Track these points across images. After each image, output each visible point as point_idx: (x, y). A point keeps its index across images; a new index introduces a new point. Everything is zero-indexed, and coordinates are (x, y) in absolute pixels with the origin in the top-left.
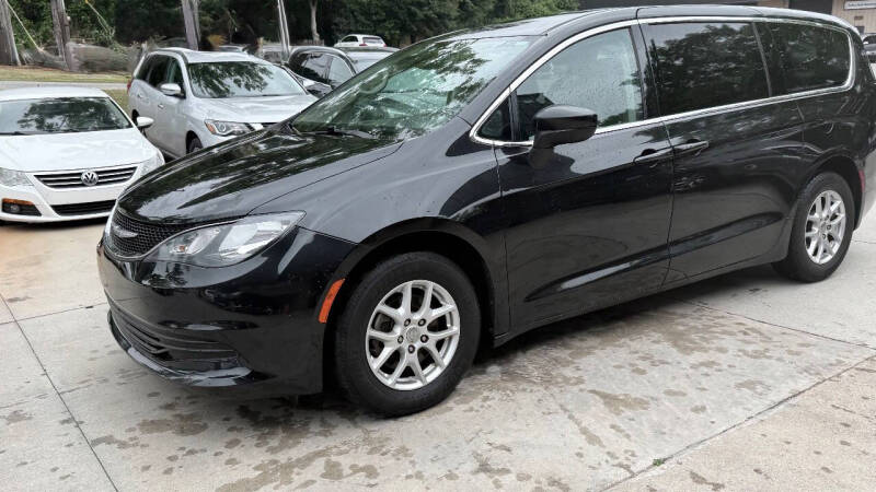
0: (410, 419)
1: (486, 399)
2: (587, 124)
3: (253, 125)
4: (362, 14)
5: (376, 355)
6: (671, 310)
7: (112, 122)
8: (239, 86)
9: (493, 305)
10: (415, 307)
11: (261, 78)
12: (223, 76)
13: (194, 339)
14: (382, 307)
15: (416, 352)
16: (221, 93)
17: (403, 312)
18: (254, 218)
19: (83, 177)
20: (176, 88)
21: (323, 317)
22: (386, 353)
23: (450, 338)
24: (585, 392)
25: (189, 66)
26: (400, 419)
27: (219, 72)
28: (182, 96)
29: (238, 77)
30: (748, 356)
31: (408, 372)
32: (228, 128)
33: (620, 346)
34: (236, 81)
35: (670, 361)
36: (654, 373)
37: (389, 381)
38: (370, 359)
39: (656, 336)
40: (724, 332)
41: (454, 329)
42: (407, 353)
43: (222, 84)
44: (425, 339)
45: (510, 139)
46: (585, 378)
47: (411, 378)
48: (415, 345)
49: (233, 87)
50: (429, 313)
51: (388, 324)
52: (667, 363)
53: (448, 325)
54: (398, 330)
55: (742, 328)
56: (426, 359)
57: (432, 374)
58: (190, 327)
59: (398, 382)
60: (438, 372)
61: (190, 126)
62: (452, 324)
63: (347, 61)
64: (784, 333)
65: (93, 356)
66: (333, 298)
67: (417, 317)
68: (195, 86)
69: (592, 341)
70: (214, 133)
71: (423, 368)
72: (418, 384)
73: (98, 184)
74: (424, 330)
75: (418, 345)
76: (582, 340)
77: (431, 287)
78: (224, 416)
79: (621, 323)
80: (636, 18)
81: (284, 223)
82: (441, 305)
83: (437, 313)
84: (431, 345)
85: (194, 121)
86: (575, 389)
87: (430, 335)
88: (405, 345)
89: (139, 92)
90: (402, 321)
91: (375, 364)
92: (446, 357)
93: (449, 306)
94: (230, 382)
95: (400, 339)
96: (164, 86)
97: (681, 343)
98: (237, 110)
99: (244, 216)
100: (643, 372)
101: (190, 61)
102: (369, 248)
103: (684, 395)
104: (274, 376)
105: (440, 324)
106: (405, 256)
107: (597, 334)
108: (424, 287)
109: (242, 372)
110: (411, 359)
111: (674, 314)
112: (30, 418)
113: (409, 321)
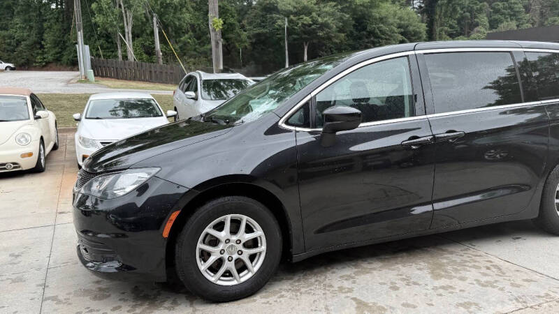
2: (353, 119)
5: (205, 261)
10: (234, 231)
15: (233, 261)
17: (223, 235)
20: (193, 94)
21: (166, 233)
22: (212, 260)
23: (260, 253)
24: (349, 298)
25: (203, 81)
28: (196, 99)
30: (479, 284)
33: (393, 270)
35: (421, 283)
36: (404, 291)
37: (212, 278)
38: (200, 263)
39: (423, 265)
40: (474, 267)
41: (263, 248)
42: (227, 261)
43: (225, 93)
44: (240, 253)
45: (309, 127)
46: (355, 289)
47: (231, 278)
48: (233, 256)
50: (244, 236)
52: (417, 284)
53: (259, 245)
54: (221, 246)
55: (489, 264)
56: (241, 267)
57: (246, 276)
59: (219, 279)
60: (250, 275)
62: (261, 245)
64: (518, 271)
66: (173, 222)
67: (235, 238)
71: (239, 271)
72: (235, 283)
74: (240, 247)
75: (235, 256)
77: (245, 219)
78: (122, 292)
80: (414, 50)
81: (148, 174)
82: (253, 232)
83: (250, 236)
84: (245, 258)
86: (344, 296)
87: (244, 250)
88: (225, 255)
90: (223, 240)
91: (203, 267)
92: (256, 267)
93: (259, 232)
94: (113, 270)
95: (222, 252)
96: (188, 93)
97: (437, 271)
99: (125, 169)
100: (397, 289)
101: (205, 79)
103: (414, 307)
104: (135, 269)
105: (254, 243)
106: (226, 198)
107: (382, 260)
108: (240, 219)
110: (229, 265)
111: (446, 251)
112: (25, 281)
113: (229, 240)
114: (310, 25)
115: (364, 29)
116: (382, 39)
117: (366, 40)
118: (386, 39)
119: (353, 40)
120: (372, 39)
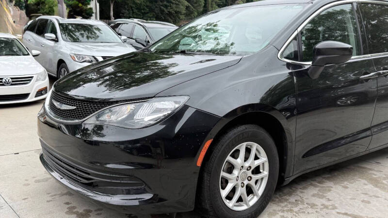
1: (282, 217)
2: (347, 53)
3: (97, 57)
4: (136, 9)
5: (223, 188)
7: (14, 52)
8: (83, 37)
9: (286, 159)
10: (246, 159)
11: (95, 33)
12: (75, 31)
13: (116, 174)
14: (229, 158)
15: (245, 187)
16: (75, 40)
17: (239, 161)
18: (159, 99)
19: (4, 80)
20: (53, 36)
21: (199, 163)
22: (230, 187)
23: (262, 179)
25: (60, 25)
27: (73, 29)
28: (56, 40)
29: (83, 32)
31: (240, 200)
32: (83, 58)
34: (82, 34)
35: (380, 196)
37: (230, 204)
38: (222, 191)
39: (364, 181)
41: (265, 173)
42: (240, 188)
43: (75, 35)
44: (250, 179)
45: (297, 60)
46: (336, 205)
47: (242, 203)
48: (244, 182)
49: (80, 38)
50: (252, 163)
51: (230, 169)
52: (378, 197)
53: (261, 171)
54: (236, 172)
56: (250, 190)
57: (253, 201)
58: (108, 166)
59: (235, 206)
60: (256, 199)
61: (60, 57)
62: (264, 170)
63: (143, 27)
66: (206, 151)
67: (247, 164)
68: (64, 35)
70: (75, 61)
71: (248, 195)
72: (245, 207)
73: (12, 85)
74: (249, 173)
75: (246, 182)
76: (321, 182)
77: (255, 147)
81: (176, 102)
82: (259, 159)
83: (257, 163)
84: (252, 183)
85: (62, 53)
86: (334, 212)
87: (253, 176)
88: (240, 182)
89: (29, 38)
90: (240, 167)
91: (224, 194)
92: (260, 190)
93: (264, 159)
94: (136, 203)
95: (237, 178)
96: (46, 35)
97: (379, 185)
98: (87, 48)
100: (369, 202)
101: (61, 22)
102: (227, 121)
104: (166, 200)
105: (257, 171)
107: (328, 179)
108: (251, 146)
109: (148, 196)
110: (241, 191)
113: (242, 167)
116: (173, 4)
117: (161, 4)
118: (176, 4)
120: (165, 3)
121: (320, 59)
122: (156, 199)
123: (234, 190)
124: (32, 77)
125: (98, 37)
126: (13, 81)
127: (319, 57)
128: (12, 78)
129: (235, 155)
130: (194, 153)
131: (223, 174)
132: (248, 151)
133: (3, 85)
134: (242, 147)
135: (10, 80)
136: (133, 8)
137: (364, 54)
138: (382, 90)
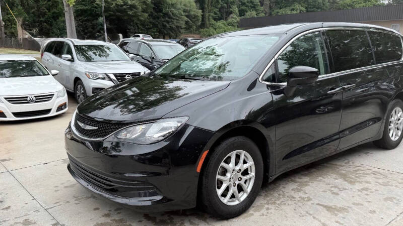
0: (234, 220)
1: (268, 209)
3: (109, 75)
4: (141, 25)
5: (219, 188)
6: (334, 163)
8: (96, 55)
9: (269, 162)
10: (236, 164)
11: (106, 52)
12: (87, 51)
13: (134, 181)
14: (223, 164)
15: (236, 186)
16: (89, 59)
17: (231, 166)
18: (165, 120)
19: (28, 99)
20: (69, 57)
21: (199, 170)
22: (224, 187)
23: (250, 179)
24: (315, 205)
25: (75, 46)
26: (229, 220)
27: (86, 49)
28: (72, 60)
29: (95, 51)
30: (381, 185)
31: (233, 196)
32: (97, 76)
33: (320, 181)
34: (94, 53)
35: (347, 188)
36: (342, 194)
37: (225, 200)
38: (217, 190)
39: (334, 176)
40: (364, 174)
41: (252, 174)
42: (232, 187)
43: (88, 54)
44: (240, 179)
45: (275, 82)
46: (311, 197)
47: (234, 199)
49: (93, 56)
50: (242, 167)
51: (224, 172)
52: (346, 189)
53: (249, 172)
54: (228, 175)
55: (371, 171)
56: (240, 189)
57: (243, 197)
59: (229, 201)
60: (245, 195)
61: (76, 75)
62: (251, 172)
63: (148, 45)
64: (391, 174)
65: (56, 189)
66: (203, 159)
67: (237, 168)
68: (78, 55)
69: (305, 179)
70: (90, 78)
71: (239, 193)
72: (237, 202)
73: (36, 102)
74: (240, 175)
75: (237, 182)
76: (300, 178)
77: (243, 153)
78: (138, 220)
79: (314, 170)
80: (322, 27)
81: (178, 122)
82: (247, 163)
83: (245, 166)
84: (242, 182)
85: (77, 72)
86: (309, 203)
87: (242, 177)
88: (232, 182)
89: (48, 58)
90: (231, 170)
91: (219, 192)
92: (249, 188)
93: (251, 163)
94: (149, 203)
95: (230, 180)
96: (63, 56)
97: (347, 179)
98: (99, 67)
99: (159, 119)
100: (337, 194)
101: (76, 44)
102: (220, 134)
103: (362, 205)
104: (173, 200)
105: (246, 173)
107: (306, 175)
108: (240, 153)
109: (158, 198)
110: (233, 190)
111: (336, 165)
112: (35, 223)
113: (234, 170)
114: (122, 6)
115: (161, 11)
116: (174, 19)
117: (163, 20)
118: (176, 20)
119: (153, 19)
120: (167, 19)
121: (293, 81)
122: (165, 200)
123: (227, 189)
124: (53, 95)
125: (108, 55)
126: (36, 99)
127: (292, 79)
128: (35, 97)
129: (228, 161)
130: (195, 161)
131: (218, 177)
132: (238, 157)
133: (28, 103)
134: (233, 155)
135: (34, 98)
136: (138, 25)
137: (331, 73)
138: (353, 98)
